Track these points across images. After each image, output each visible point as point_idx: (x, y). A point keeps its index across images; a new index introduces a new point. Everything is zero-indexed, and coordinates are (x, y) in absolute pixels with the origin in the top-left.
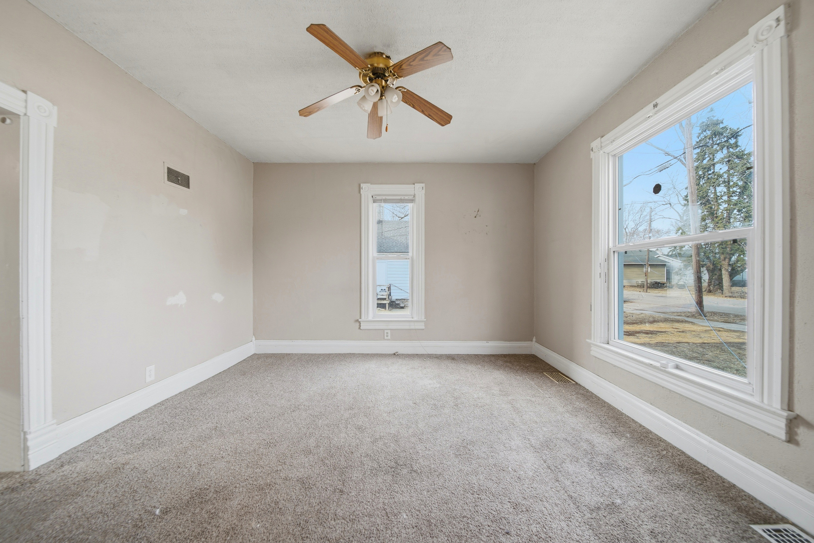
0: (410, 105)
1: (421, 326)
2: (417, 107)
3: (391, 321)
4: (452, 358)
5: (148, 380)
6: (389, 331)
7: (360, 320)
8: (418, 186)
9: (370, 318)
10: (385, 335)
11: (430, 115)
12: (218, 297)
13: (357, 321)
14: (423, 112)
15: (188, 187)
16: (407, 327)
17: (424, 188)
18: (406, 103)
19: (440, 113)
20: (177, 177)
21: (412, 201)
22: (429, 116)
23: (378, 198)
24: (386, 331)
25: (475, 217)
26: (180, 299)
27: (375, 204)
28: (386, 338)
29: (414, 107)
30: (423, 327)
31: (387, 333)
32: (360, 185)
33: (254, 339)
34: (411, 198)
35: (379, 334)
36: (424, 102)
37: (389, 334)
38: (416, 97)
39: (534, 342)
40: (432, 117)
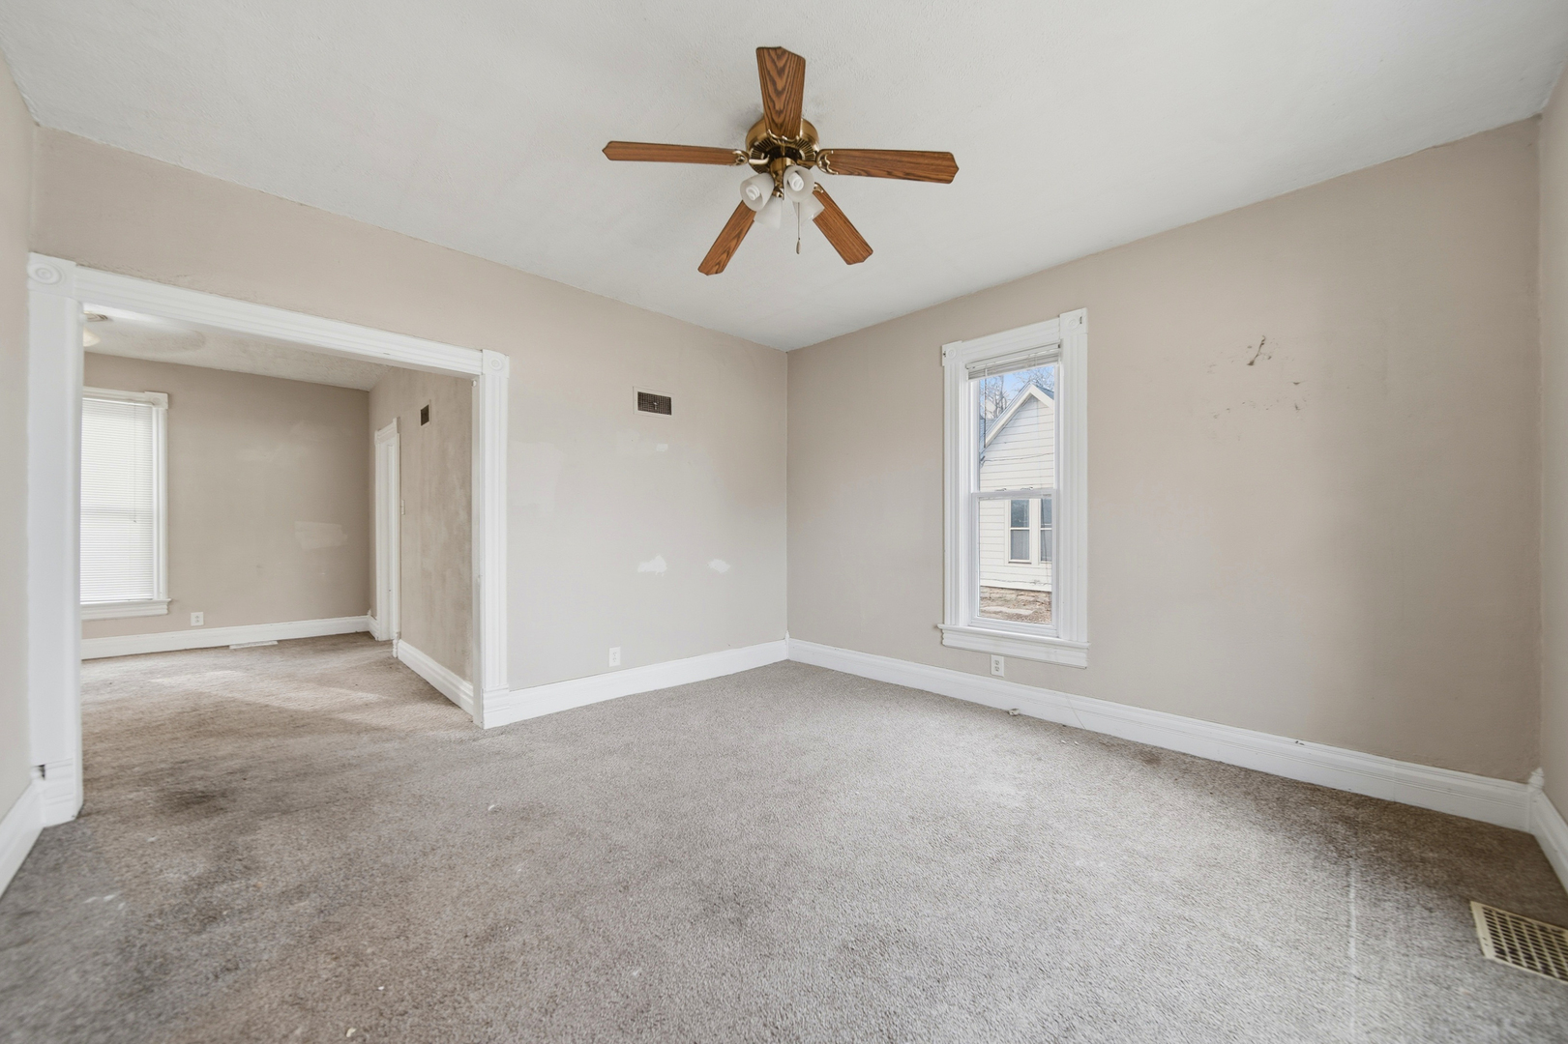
0: (859, 175)
1: (1080, 659)
2: (873, 171)
3: (1003, 637)
4: (1151, 757)
5: (612, 664)
6: (1002, 660)
7: (940, 626)
8: (1069, 318)
9: (962, 624)
10: (993, 665)
11: (908, 174)
12: (719, 565)
13: (936, 627)
14: (890, 175)
15: (670, 413)
16: (1042, 657)
17: (1084, 320)
18: (851, 174)
19: (921, 160)
20: (651, 403)
21: (1055, 357)
22: (908, 176)
23: (979, 366)
24: (994, 658)
25: (1251, 364)
26: (658, 565)
27: (973, 383)
28: (994, 672)
29: (869, 174)
30: (1085, 664)
31: (997, 663)
32: (941, 348)
33: (788, 635)
34: (1054, 350)
35: (977, 661)
36: (876, 156)
37: (1002, 666)
38: (857, 154)
39: (1530, 789)
40: (914, 175)
